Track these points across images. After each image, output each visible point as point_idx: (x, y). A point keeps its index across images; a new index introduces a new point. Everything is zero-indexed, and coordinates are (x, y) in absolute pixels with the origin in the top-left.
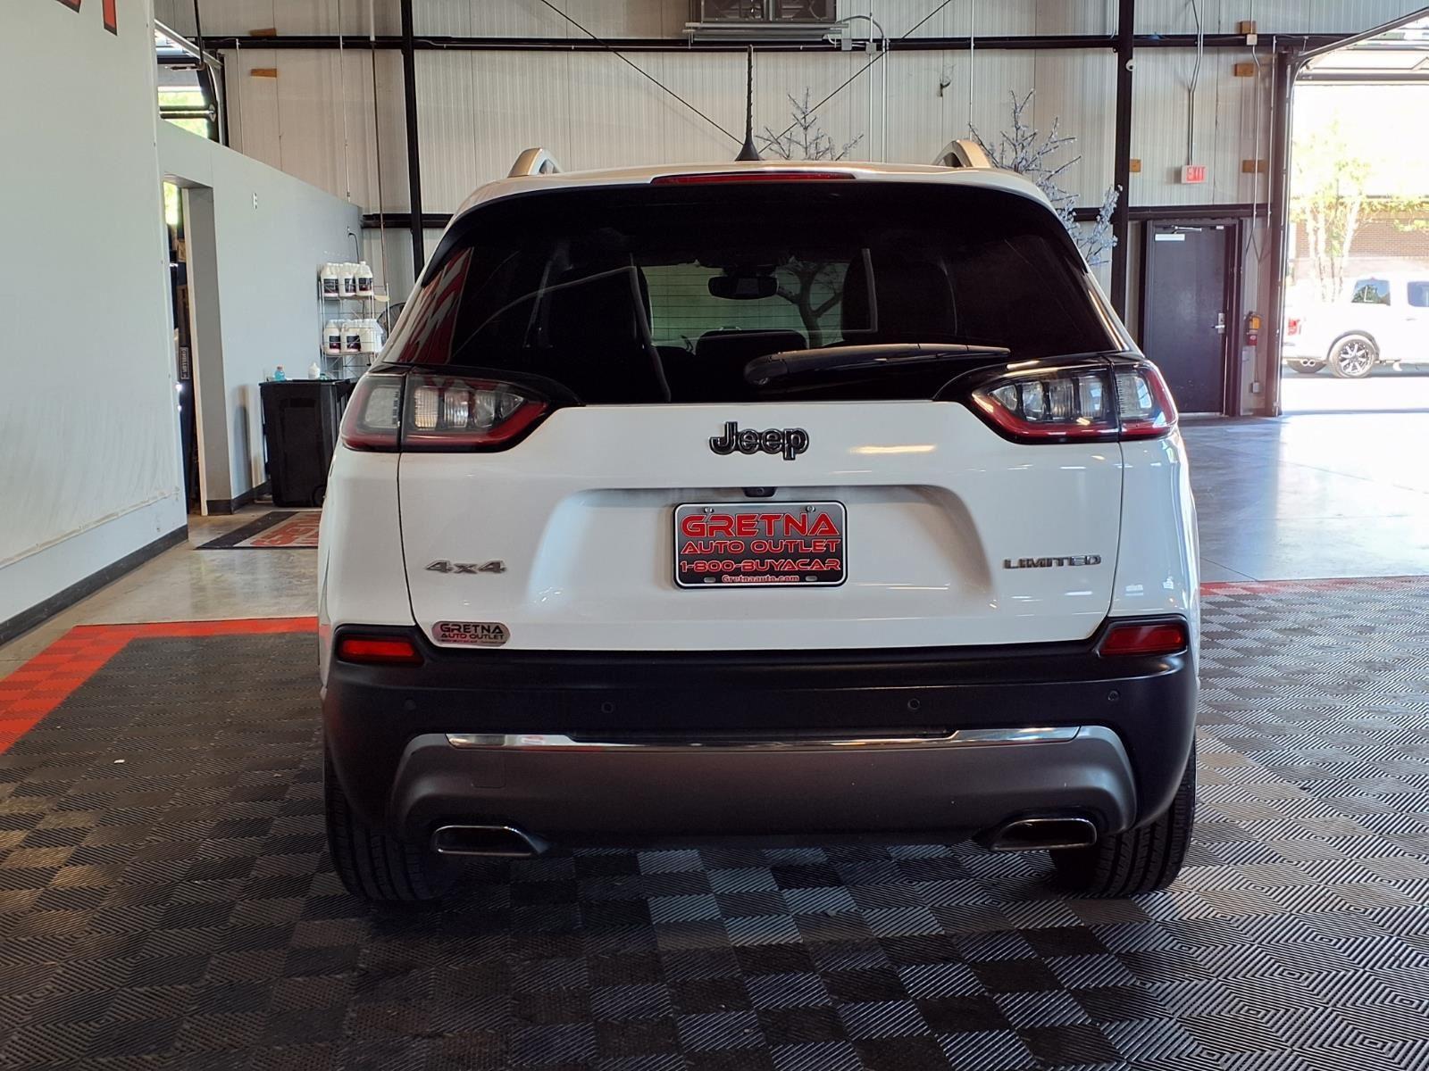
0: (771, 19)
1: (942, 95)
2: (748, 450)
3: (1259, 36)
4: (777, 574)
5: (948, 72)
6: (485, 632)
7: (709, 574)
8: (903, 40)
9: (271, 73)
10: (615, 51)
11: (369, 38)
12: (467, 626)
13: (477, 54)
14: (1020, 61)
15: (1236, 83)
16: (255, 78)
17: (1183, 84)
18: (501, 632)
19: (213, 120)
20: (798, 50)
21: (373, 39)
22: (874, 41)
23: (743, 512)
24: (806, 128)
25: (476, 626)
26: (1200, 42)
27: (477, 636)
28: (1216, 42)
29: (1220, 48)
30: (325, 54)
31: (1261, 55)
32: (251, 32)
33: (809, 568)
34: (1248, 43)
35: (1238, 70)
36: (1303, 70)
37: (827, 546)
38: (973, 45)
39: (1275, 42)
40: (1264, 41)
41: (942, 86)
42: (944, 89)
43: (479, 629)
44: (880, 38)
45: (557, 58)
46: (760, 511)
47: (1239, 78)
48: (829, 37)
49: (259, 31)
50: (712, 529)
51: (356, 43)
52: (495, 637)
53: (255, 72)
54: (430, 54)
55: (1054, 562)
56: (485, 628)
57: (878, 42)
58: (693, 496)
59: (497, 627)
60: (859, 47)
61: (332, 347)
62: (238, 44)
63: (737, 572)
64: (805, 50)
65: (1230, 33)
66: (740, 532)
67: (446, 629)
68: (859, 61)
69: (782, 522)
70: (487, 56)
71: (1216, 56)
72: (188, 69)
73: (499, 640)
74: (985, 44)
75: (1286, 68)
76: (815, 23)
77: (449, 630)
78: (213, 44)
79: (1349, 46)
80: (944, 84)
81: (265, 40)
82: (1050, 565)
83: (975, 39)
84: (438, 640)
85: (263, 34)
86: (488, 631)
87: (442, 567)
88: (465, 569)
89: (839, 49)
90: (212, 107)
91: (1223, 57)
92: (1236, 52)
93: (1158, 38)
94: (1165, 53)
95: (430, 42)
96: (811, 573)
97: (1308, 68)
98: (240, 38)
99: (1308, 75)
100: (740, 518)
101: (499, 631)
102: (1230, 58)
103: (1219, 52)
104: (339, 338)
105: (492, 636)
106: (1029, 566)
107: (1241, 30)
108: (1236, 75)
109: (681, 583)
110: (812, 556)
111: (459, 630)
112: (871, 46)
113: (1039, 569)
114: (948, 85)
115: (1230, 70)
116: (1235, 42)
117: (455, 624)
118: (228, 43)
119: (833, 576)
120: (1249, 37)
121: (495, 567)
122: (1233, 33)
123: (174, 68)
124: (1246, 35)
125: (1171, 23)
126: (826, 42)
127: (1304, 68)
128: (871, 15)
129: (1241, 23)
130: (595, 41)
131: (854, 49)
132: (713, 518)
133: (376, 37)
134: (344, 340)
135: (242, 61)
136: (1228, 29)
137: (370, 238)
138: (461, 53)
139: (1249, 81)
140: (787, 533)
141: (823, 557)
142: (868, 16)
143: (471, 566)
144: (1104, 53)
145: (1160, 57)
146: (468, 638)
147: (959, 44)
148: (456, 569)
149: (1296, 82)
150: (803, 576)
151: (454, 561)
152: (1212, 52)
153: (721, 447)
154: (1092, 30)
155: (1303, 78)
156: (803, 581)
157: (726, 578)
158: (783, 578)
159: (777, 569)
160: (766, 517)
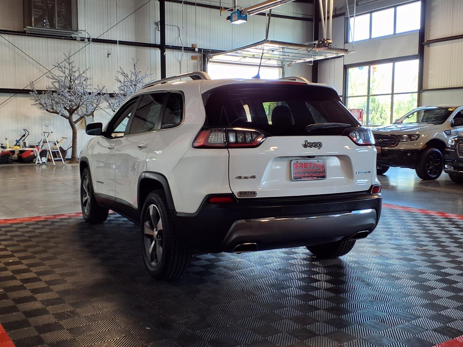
0: (56, 28)
1: (108, 57)
2: (310, 147)
3: (198, 49)
4: (313, 177)
5: (110, 50)
6: (251, 194)
7: (299, 177)
8: (97, 39)
12: (246, 192)
14: (132, 49)
15: (192, 62)
17: (178, 61)
18: (255, 193)
20: (62, 39)
22: (87, 38)
23: (305, 162)
24: (69, 64)
25: (249, 192)
26: (183, 49)
27: (249, 195)
28: (187, 49)
29: (188, 51)
31: (199, 54)
34: (196, 50)
35: (192, 58)
36: (211, 60)
37: (322, 170)
38: (118, 43)
39: (202, 51)
40: (200, 50)
41: (108, 54)
42: (109, 56)
43: (249, 193)
44: (89, 37)
47: (193, 60)
48: (73, 36)
50: (299, 166)
52: (253, 195)
56: (251, 192)
57: (88, 39)
59: (254, 192)
60: (83, 40)
64: (64, 39)
65: (190, 47)
66: (305, 167)
67: (241, 193)
68: (82, 44)
71: (186, 53)
73: (254, 195)
74: (122, 43)
75: (206, 58)
76: (69, 31)
77: (242, 194)
79: (224, 54)
80: (109, 54)
83: (119, 41)
84: (238, 196)
86: (252, 193)
87: (240, 177)
88: (246, 178)
89: (76, 40)
91: (188, 54)
92: (192, 53)
93: (171, 46)
94: (173, 51)
96: (319, 176)
97: (212, 59)
99: (211, 61)
100: (305, 164)
101: (254, 193)
102: (190, 54)
103: (187, 52)
105: (253, 194)
107: (193, 47)
108: (192, 59)
109: (293, 180)
110: (319, 172)
111: (244, 193)
112: (86, 40)
114: (110, 54)
115: (191, 58)
116: (191, 49)
117: (243, 192)
119: (324, 177)
120: (196, 49)
121: (254, 177)
122: (191, 47)
124: (195, 48)
125: (174, 42)
126: (72, 37)
127: (211, 59)
128: (86, 30)
129: (193, 45)
131: (81, 40)
132: (300, 164)
136: (190, 46)
139: (196, 61)
140: (314, 167)
141: (322, 172)
142: (85, 30)
143: (247, 177)
144: (156, 49)
145: (172, 52)
146: (246, 195)
147: (114, 42)
148: (243, 178)
149: (208, 63)
151: (243, 176)
152: (185, 52)
153: (305, 146)
154: (152, 42)
155: (210, 62)
156: (318, 178)
157: (302, 178)
158: (314, 178)
159: (313, 176)
160: (309, 163)
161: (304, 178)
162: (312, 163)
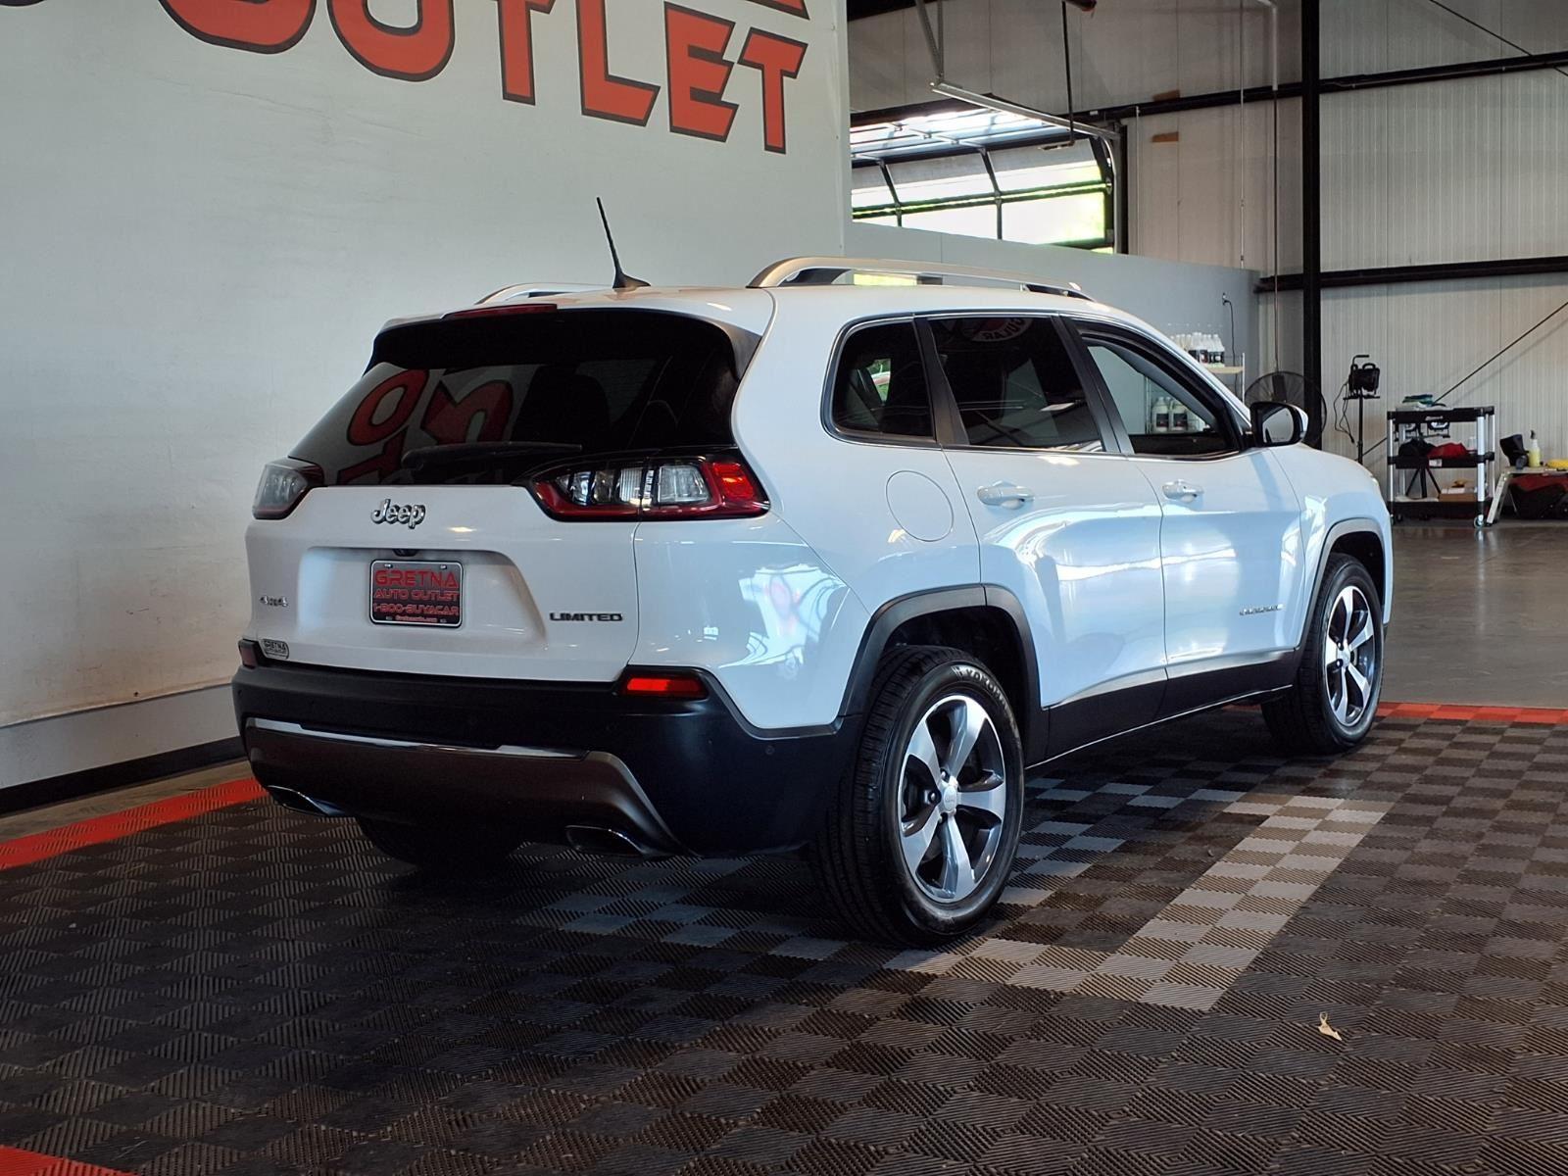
4: (426, 616)
6: (279, 648)
7: (388, 614)
9: (1173, 137)
10: (1555, 66)
11: (1271, 87)
12: (273, 643)
13: (1393, 90)
16: (1157, 144)
18: (284, 647)
19: (1109, 193)
21: (1275, 88)
23: (409, 568)
25: (276, 643)
27: (277, 651)
30: (1228, 110)
32: (1155, 97)
33: (442, 613)
37: (452, 596)
43: (277, 646)
45: (1489, 84)
46: (416, 568)
49: (1163, 95)
50: (391, 580)
51: (1258, 95)
52: (283, 651)
53: (1157, 138)
54: (1341, 97)
55: (586, 618)
56: (279, 645)
58: (384, 554)
61: (1159, 425)
62: (1138, 111)
63: (403, 614)
66: (407, 583)
69: (429, 575)
70: (1405, 91)
72: (1059, 148)
73: (286, 654)
77: (267, 645)
78: (1114, 116)
81: (1167, 104)
82: (583, 619)
84: (265, 652)
85: (1165, 98)
86: (281, 647)
87: (263, 600)
90: (1108, 180)
95: (1338, 84)
96: (443, 617)
98: (1139, 105)
100: (407, 572)
104: (1167, 416)
106: (568, 619)
109: (373, 620)
110: (444, 603)
111: (270, 646)
113: (575, 622)
117: (269, 641)
118: (1128, 111)
119: (454, 620)
121: (281, 603)
123: (1046, 148)
130: (1531, 58)
132: (392, 572)
133: (1279, 86)
134: (1172, 418)
135: (1142, 129)
137: (1267, 304)
138: (1375, 92)
140: (431, 585)
141: (450, 604)
146: (274, 652)
148: (268, 602)
150: (439, 618)
156: (439, 622)
157: (398, 617)
158: (428, 619)
159: (425, 612)
160: (420, 572)
161: (404, 618)
162: (426, 573)
